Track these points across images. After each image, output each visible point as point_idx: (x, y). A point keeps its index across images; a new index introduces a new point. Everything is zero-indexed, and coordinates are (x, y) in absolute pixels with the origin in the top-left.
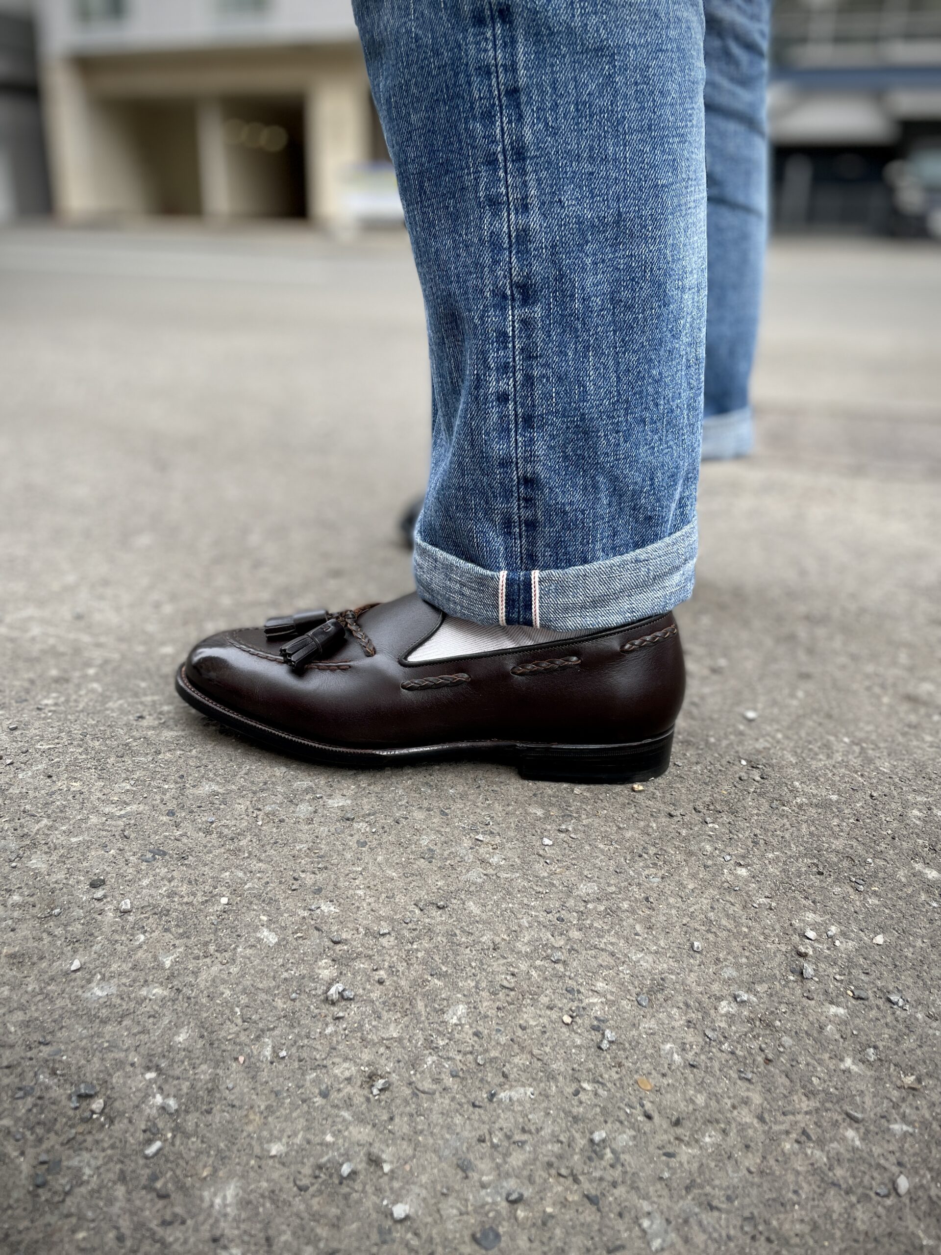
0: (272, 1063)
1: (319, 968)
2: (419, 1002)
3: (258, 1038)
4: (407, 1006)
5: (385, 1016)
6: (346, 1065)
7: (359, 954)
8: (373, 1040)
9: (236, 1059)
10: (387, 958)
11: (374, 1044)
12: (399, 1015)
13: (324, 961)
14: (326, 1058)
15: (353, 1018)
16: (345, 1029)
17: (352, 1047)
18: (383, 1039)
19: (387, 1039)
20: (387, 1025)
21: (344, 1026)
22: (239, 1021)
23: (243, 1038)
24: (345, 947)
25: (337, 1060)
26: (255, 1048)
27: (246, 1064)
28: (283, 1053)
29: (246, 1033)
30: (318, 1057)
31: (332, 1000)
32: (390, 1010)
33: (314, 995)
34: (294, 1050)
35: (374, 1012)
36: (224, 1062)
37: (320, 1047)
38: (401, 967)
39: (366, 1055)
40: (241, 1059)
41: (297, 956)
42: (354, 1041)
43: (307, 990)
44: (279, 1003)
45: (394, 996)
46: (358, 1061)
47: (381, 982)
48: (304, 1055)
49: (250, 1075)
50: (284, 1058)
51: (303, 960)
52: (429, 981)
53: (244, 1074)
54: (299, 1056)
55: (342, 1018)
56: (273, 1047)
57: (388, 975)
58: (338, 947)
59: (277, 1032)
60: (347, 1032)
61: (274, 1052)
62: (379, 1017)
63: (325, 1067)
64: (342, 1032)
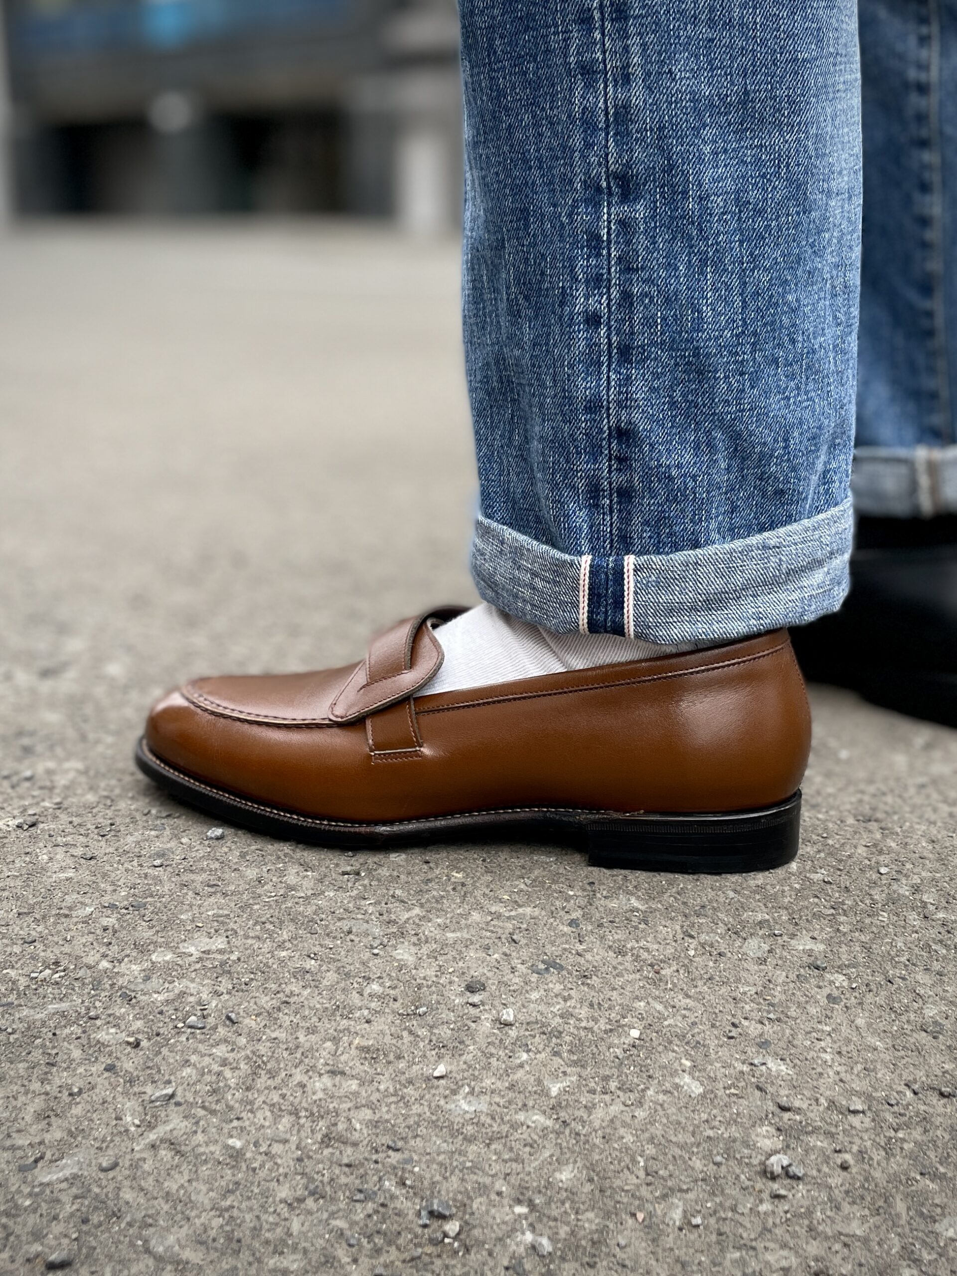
0: (681, 1229)
1: (757, 1135)
2: (898, 1200)
3: (664, 1197)
4: (881, 1203)
5: (846, 1208)
6: (785, 1253)
7: (816, 1130)
8: (825, 1233)
9: (634, 1215)
10: (857, 1141)
11: (827, 1238)
12: (867, 1212)
13: (764, 1128)
14: (756, 1239)
15: (799, 1201)
16: (786, 1212)
17: (795, 1235)
18: (840, 1233)
19: (847, 1235)
20: (847, 1219)
21: (786, 1208)
22: (642, 1174)
23: (644, 1192)
24: (798, 1118)
25: (771, 1245)
26: (659, 1209)
27: (646, 1223)
28: (698, 1220)
29: (650, 1188)
30: (745, 1235)
31: (772, 1173)
32: (854, 1203)
33: (747, 1164)
34: (712, 1221)
35: (831, 1200)
36: (616, 1215)
37: (748, 1225)
38: (878, 1156)
39: (814, 1248)
40: (640, 1216)
41: (728, 1115)
42: (797, 1228)
43: (738, 1156)
44: (697, 1164)
45: (863, 1186)
46: (801, 1251)
47: (844, 1167)
48: (726, 1229)
49: (650, 1237)
50: (697, 1226)
51: (735, 1121)
52: (917, 1181)
53: (642, 1234)
54: (719, 1229)
55: (784, 1197)
56: (685, 1212)
57: (857, 1162)
58: (787, 1115)
59: (691, 1196)
60: (789, 1216)
61: (685, 1217)
62: (838, 1208)
63: (754, 1249)
64: (782, 1214)
